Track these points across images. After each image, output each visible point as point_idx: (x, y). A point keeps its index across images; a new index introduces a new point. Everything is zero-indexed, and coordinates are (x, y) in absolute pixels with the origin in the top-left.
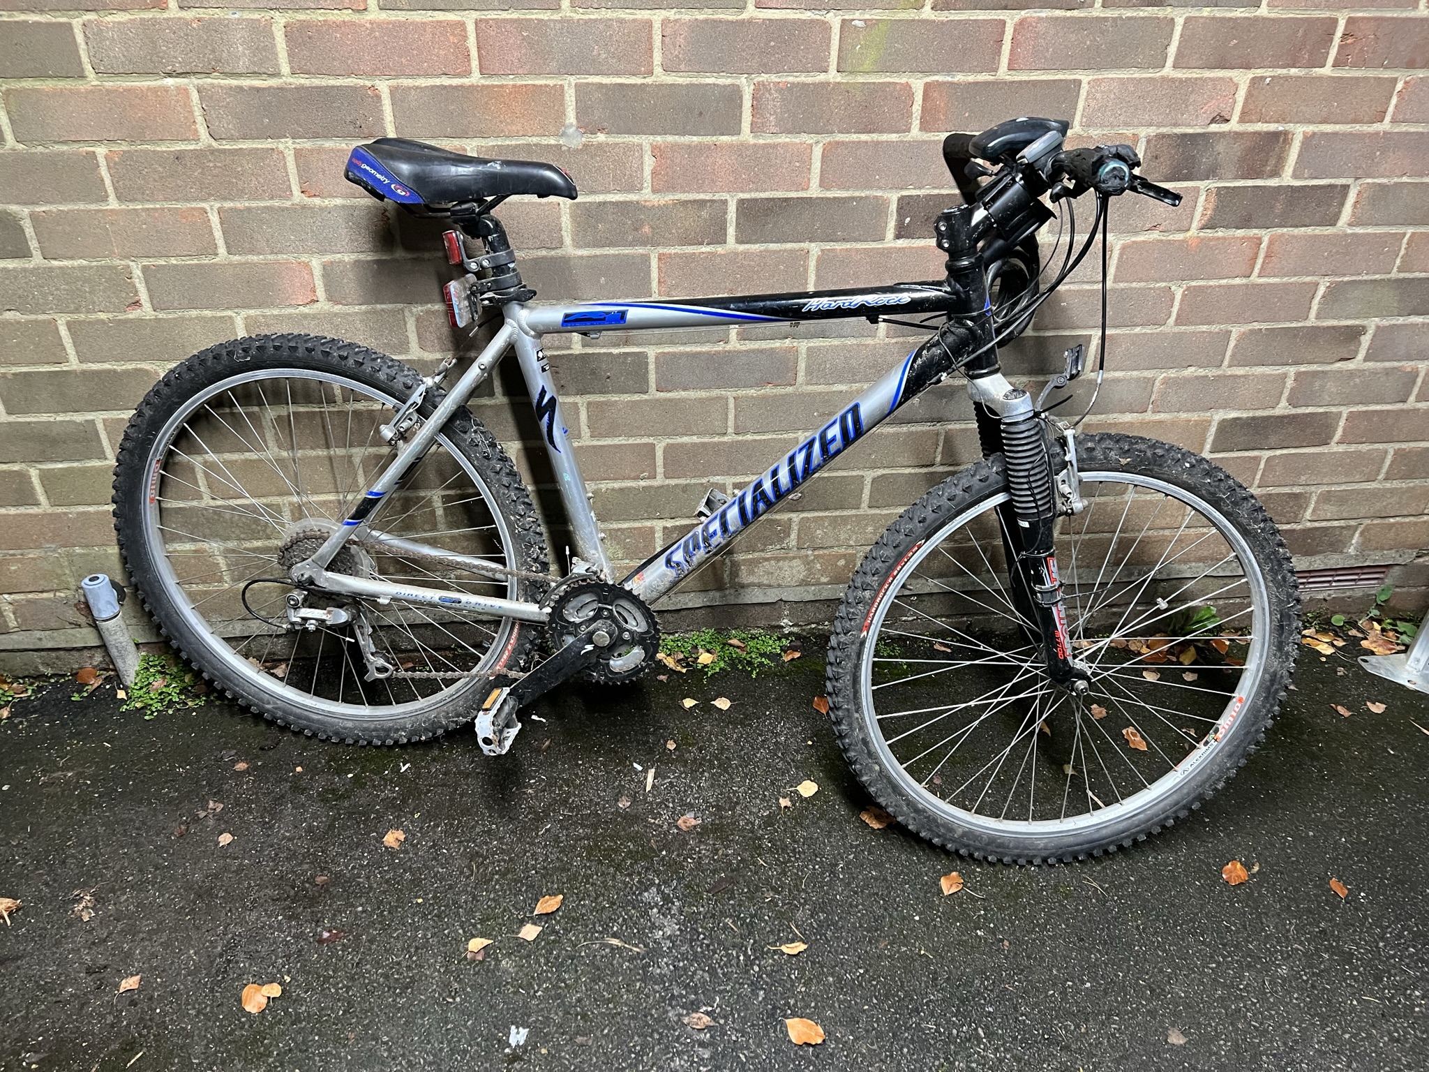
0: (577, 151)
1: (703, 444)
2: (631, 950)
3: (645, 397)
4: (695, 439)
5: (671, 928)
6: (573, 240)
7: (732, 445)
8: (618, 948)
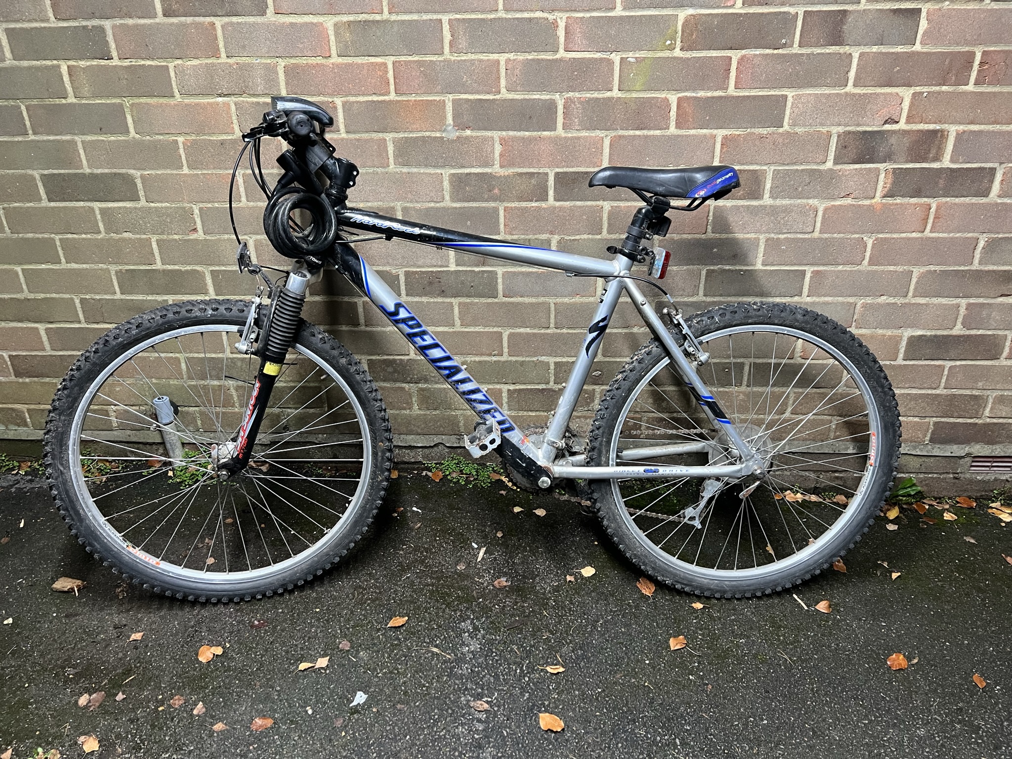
0: (453, 141)
1: (534, 334)
2: (445, 657)
3: (496, 300)
4: (528, 330)
5: (475, 646)
6: (451, 197)
7: (552, 335)
8: (437, 654)
